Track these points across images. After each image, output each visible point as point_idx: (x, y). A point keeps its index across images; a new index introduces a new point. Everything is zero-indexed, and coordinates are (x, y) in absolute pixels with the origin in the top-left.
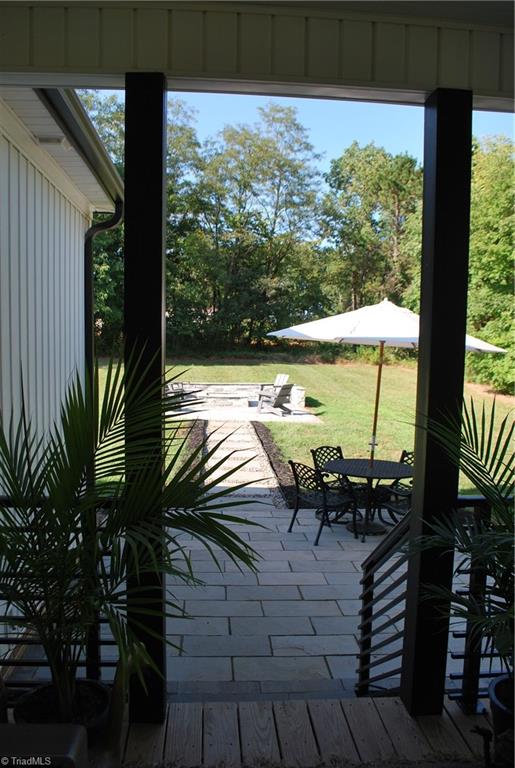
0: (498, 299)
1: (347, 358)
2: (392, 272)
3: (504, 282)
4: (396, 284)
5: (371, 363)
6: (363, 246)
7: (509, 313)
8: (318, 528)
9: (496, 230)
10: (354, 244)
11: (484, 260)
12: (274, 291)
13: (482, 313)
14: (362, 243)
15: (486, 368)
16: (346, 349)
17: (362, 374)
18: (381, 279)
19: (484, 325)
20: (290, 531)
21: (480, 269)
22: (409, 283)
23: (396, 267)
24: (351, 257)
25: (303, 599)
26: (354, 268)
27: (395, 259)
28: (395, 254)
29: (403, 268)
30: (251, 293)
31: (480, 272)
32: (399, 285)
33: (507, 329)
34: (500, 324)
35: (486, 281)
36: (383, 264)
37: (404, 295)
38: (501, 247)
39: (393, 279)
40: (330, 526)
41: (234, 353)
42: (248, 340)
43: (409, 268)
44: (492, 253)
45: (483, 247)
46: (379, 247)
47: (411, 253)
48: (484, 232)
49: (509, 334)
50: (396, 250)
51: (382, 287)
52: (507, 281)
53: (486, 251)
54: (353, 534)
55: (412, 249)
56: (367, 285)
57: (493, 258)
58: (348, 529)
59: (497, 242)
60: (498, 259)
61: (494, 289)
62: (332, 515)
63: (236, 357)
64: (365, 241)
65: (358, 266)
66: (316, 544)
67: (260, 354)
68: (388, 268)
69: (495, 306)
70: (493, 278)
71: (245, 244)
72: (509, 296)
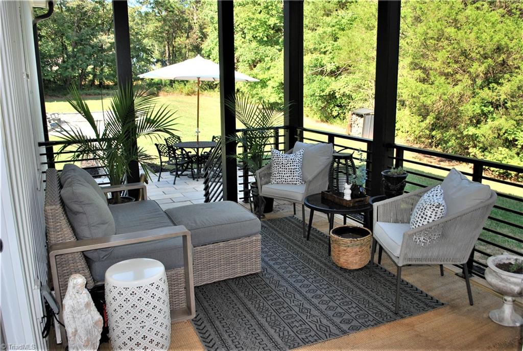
0: (262, 49)
1: (167, 92)
2: (194, 31)
3: (265, 39)
4: (197, 39)
5: (184, 94)
6: (173, 12)
7: (269, 58)
8: (174, 179)
9: (259, 4)
10: (166, 10)
11: (253, 24)
12: (109, 45)
13: (254, 59)
14: (172, 9)
15: (257, 94)
16: (165, 85)
17: (179, 102)
18: (186, 35)
19: (255, 66)
20: (159, 181)
21: (251, 29)
22: (206, 38)
23: (196, 28)
24: (164, 20)
25: (174, 202)
26: (167, 28)
27: (195, 21)
28: (195, 18)
29: (201, 28)
30: (93, 47)
31: (251, 32)
32: (199, 39)
33: (269, 69)
34: (264, 65)
35: (255, 38)
36: (187, 24)
37: (203, 46)
38: (263, 16)
39: (195, 36)
40: (179, 177)
41: (85, 92)
42: (93, 81)
43: (206, 28)
44: (257, 20)
45: (252, 16)
46: (183, 12)
47: (206, 18)
48: (252, 6)
49: (269, 72)
50: (195, 14)
51: (188, 41)
52: (267, 38)
53: (253, 19)
54: (192, 179)
55: (207, 16)
56: (177, 39)
57: (258, 23)
58: (188, 177)
59: (260, 12)
60: (261, 23)
61: (260, 43)
62: (179, 173)
63: (86, 94)
64: (174, 8)
65: (170, 27)
66: (174, 184)
67: (104, 91)
68: (191, 28)
69: (261, 54)
70: (259, 36)
71: (85, 9)
72: (269, 47)
